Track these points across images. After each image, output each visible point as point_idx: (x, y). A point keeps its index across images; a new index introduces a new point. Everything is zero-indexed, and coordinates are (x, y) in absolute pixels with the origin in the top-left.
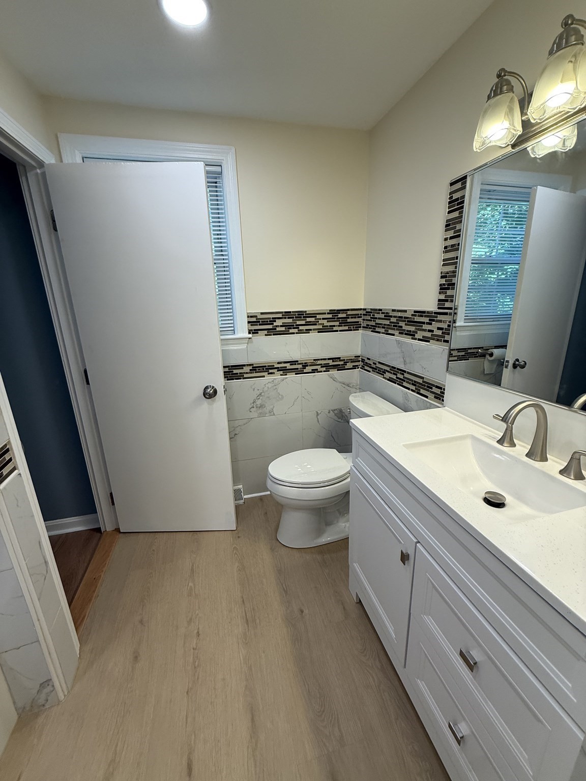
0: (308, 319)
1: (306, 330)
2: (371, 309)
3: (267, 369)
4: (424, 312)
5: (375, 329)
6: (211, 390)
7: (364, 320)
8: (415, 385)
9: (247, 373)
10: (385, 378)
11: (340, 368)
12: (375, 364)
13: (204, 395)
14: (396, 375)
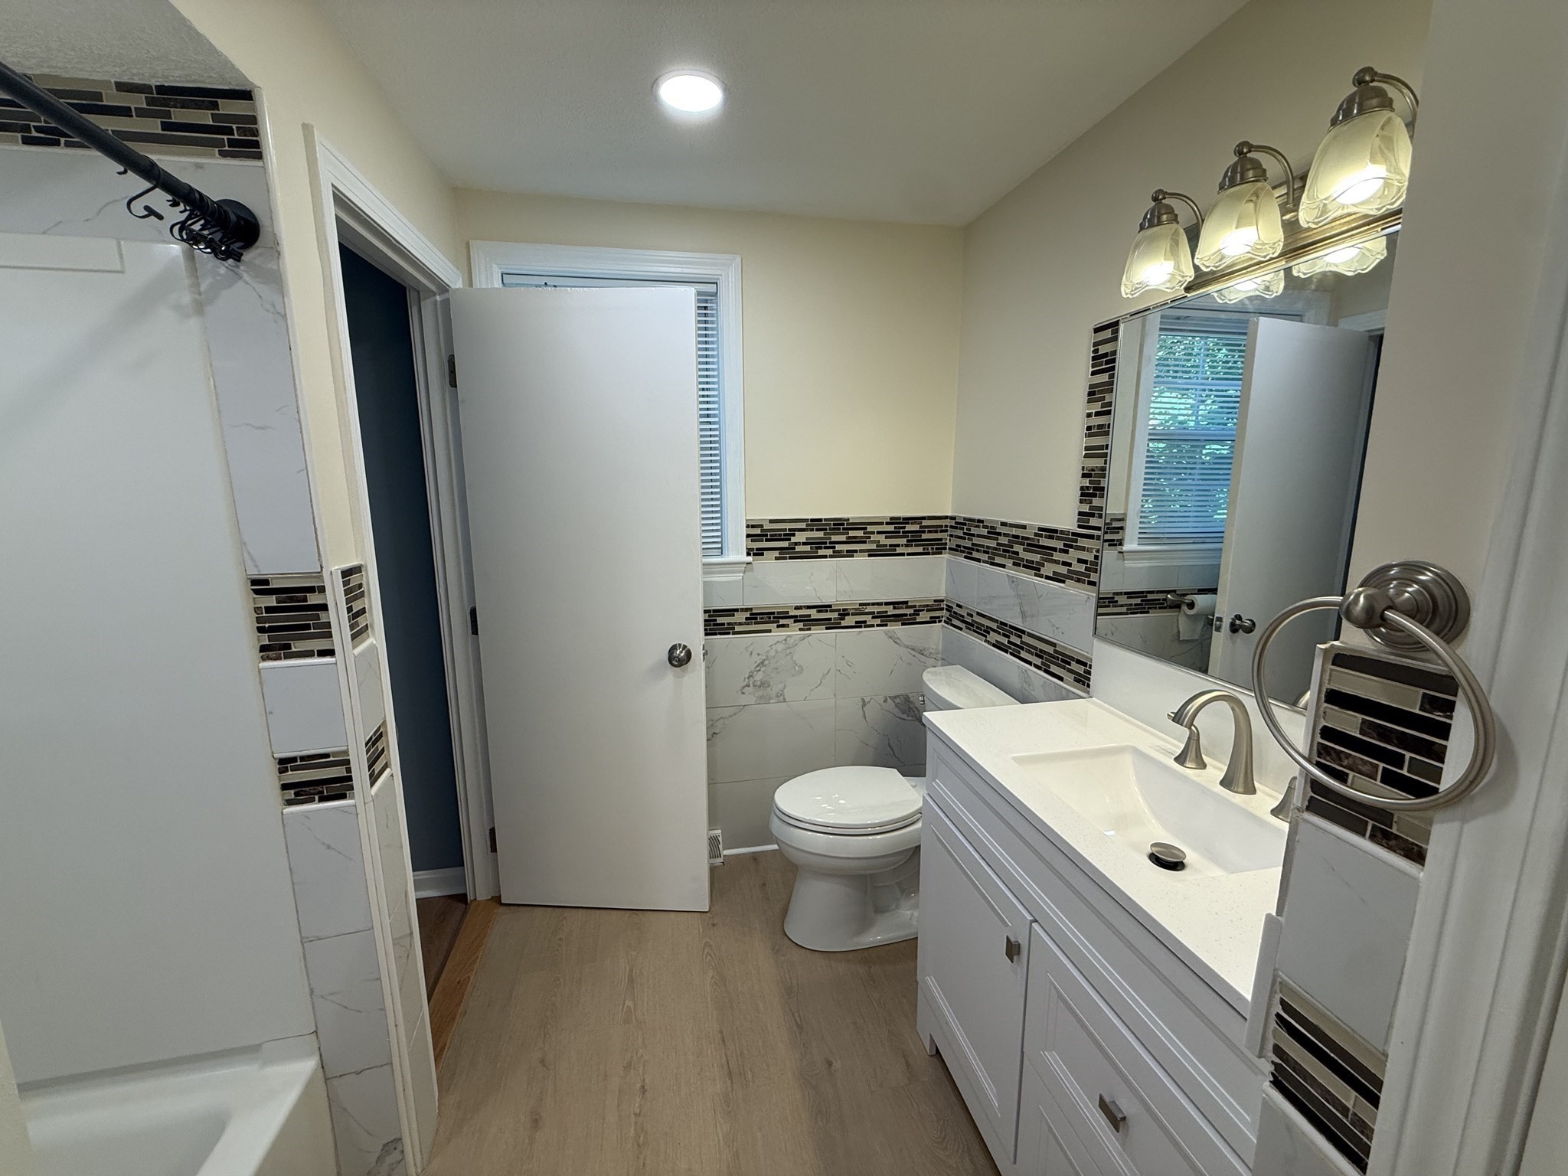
0: (852, 533)
1: (848, 551)
2: (965, 519)
3: (775, 618)
4: (1055, 531)
5: (971, 554)
6: (681, 652)
7: (951, 536)
8: (1041, 657)
9: (740, 624)
10: (989, 642)
11: (907, 621)
12: (972, 616)
13: (671, 659)
14: (1008, 637)
